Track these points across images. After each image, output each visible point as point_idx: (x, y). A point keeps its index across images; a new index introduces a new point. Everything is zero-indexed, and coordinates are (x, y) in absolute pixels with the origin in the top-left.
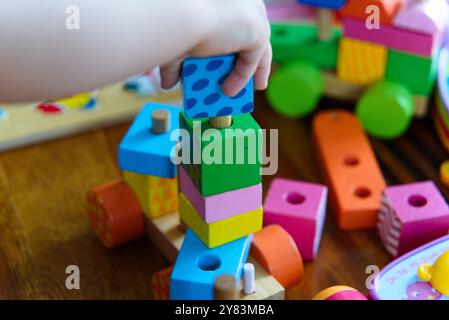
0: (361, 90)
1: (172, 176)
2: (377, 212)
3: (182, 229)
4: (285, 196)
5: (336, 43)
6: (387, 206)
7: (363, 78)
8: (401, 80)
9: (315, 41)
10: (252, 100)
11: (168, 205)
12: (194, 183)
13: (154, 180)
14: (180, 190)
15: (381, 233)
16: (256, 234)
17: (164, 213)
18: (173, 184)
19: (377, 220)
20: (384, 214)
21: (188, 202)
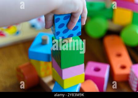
1: (49, 61)
3: (53, 81)
5: (112, 9)
9: (104, 8)
10: (81, 31)
11: (48, 72)
12: (58, 64)
13: (42, 63)
14: (53, 67)
16: (82, 83)
17: (46, 75)
18: (50, 64)
21: (56, 71)
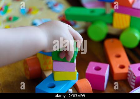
0: (122, 31)
2: (127, 73)
4: (94, 68)
5: (112, 15)
6: (130, 71)
7: (122, 27)
8: (135, 27)
9: (104, 14)
15: (129, 81)
19: (127, 76)
20: (130, 74)
